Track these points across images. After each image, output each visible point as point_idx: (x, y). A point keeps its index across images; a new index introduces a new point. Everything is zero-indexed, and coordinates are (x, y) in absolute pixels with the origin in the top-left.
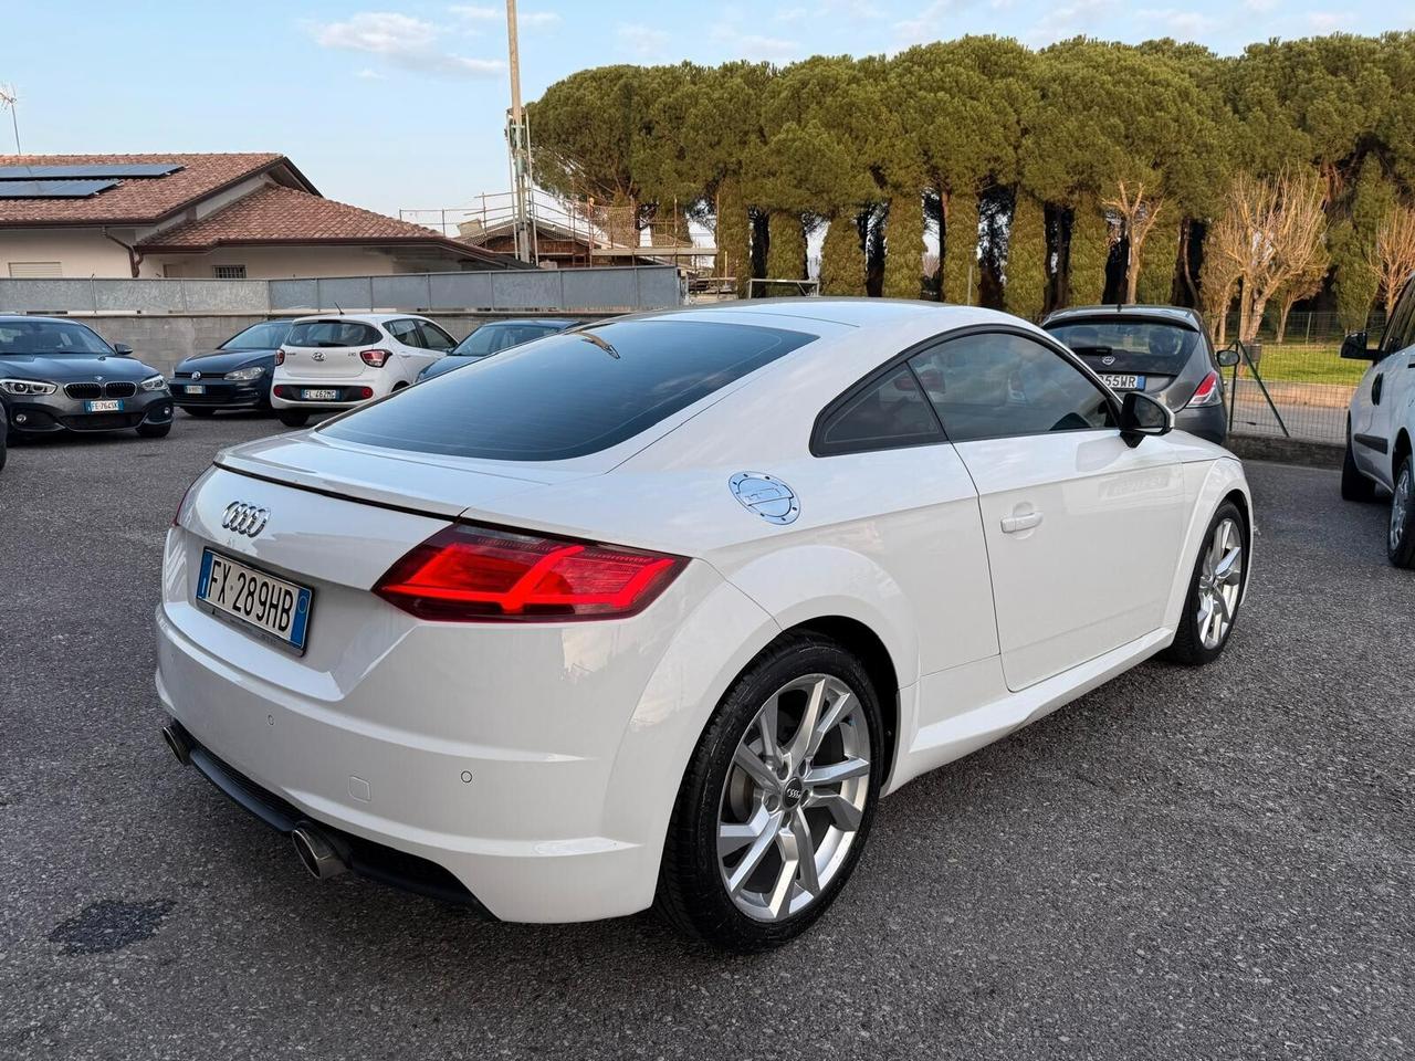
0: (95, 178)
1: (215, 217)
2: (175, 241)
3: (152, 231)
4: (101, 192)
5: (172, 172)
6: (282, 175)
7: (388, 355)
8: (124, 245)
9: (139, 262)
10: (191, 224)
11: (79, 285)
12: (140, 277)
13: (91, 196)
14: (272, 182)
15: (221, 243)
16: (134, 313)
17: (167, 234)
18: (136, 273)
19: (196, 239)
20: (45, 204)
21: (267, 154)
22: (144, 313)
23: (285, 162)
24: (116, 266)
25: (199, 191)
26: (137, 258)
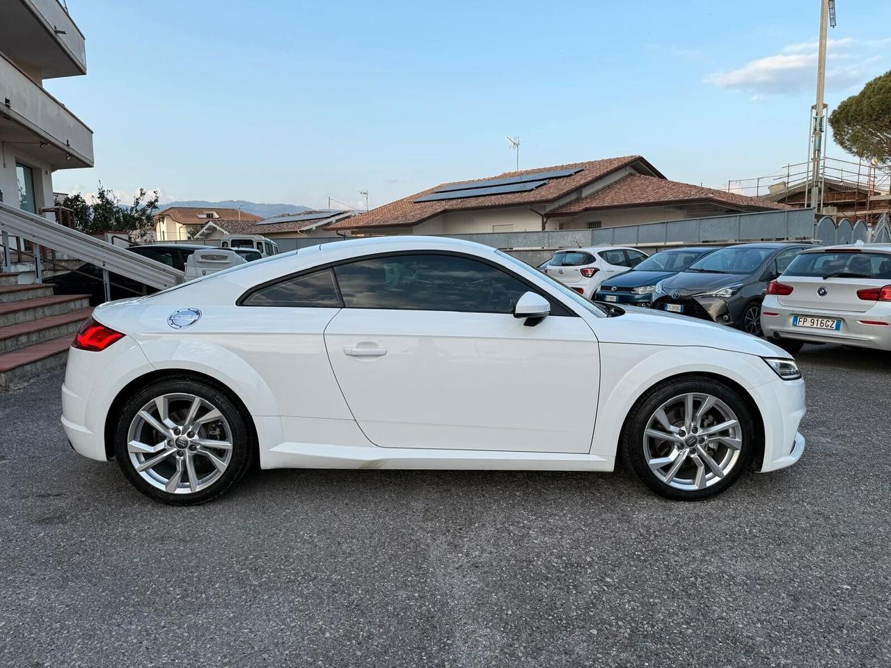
0: (536, 181)
1: (592, 196)
2: (564, 211)
3: (556, 205)
4: (537, 187)
5: (576, 173)
6: (640, 167)
7: (596, 270)
8: (539, 214)
9: (546, 222)
10: (578, 200)
11: (502, 235)
12: (546, 230)
13: (532, 190)
14: (633, 171)
15: (586, 210)
16: (541, 248)
17: (563, 206)
18: (544, 228)
19: (576, 208)
20: (510, 196)
21: (632, 157)
22: (545, 248)
23: (641, 159)
24: (534, 224)
25: (583, 182)
26: (545, 220)
